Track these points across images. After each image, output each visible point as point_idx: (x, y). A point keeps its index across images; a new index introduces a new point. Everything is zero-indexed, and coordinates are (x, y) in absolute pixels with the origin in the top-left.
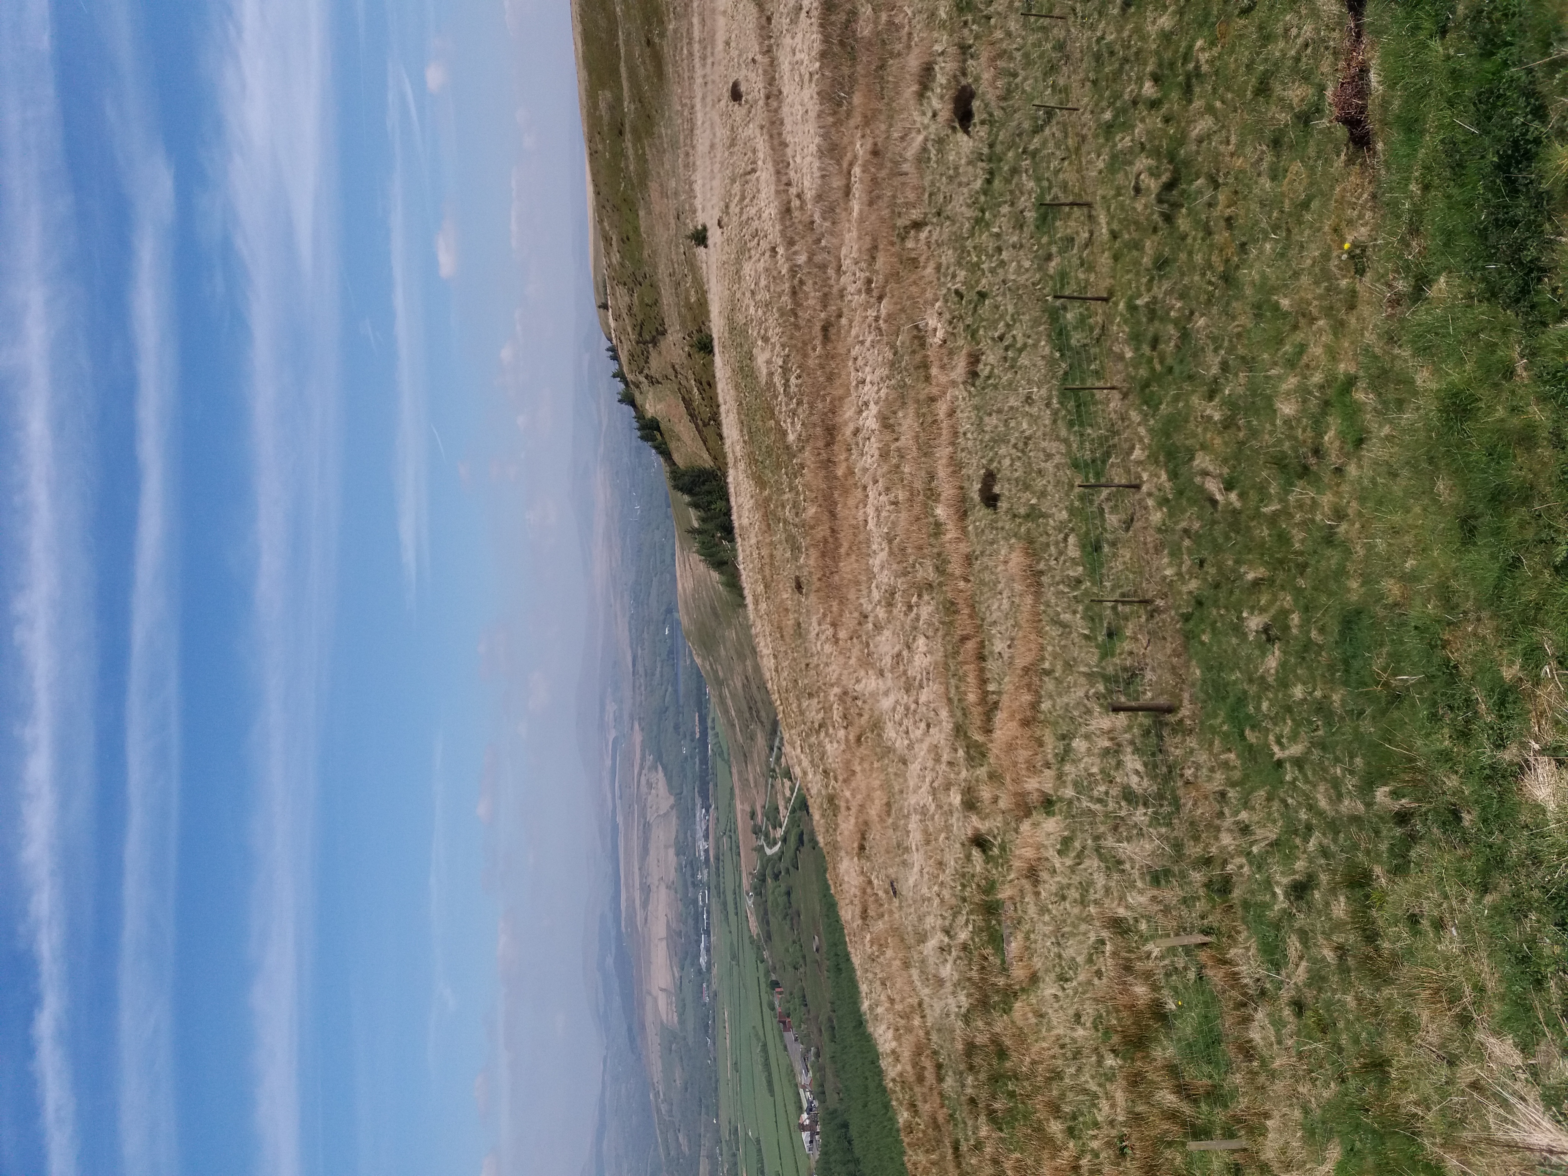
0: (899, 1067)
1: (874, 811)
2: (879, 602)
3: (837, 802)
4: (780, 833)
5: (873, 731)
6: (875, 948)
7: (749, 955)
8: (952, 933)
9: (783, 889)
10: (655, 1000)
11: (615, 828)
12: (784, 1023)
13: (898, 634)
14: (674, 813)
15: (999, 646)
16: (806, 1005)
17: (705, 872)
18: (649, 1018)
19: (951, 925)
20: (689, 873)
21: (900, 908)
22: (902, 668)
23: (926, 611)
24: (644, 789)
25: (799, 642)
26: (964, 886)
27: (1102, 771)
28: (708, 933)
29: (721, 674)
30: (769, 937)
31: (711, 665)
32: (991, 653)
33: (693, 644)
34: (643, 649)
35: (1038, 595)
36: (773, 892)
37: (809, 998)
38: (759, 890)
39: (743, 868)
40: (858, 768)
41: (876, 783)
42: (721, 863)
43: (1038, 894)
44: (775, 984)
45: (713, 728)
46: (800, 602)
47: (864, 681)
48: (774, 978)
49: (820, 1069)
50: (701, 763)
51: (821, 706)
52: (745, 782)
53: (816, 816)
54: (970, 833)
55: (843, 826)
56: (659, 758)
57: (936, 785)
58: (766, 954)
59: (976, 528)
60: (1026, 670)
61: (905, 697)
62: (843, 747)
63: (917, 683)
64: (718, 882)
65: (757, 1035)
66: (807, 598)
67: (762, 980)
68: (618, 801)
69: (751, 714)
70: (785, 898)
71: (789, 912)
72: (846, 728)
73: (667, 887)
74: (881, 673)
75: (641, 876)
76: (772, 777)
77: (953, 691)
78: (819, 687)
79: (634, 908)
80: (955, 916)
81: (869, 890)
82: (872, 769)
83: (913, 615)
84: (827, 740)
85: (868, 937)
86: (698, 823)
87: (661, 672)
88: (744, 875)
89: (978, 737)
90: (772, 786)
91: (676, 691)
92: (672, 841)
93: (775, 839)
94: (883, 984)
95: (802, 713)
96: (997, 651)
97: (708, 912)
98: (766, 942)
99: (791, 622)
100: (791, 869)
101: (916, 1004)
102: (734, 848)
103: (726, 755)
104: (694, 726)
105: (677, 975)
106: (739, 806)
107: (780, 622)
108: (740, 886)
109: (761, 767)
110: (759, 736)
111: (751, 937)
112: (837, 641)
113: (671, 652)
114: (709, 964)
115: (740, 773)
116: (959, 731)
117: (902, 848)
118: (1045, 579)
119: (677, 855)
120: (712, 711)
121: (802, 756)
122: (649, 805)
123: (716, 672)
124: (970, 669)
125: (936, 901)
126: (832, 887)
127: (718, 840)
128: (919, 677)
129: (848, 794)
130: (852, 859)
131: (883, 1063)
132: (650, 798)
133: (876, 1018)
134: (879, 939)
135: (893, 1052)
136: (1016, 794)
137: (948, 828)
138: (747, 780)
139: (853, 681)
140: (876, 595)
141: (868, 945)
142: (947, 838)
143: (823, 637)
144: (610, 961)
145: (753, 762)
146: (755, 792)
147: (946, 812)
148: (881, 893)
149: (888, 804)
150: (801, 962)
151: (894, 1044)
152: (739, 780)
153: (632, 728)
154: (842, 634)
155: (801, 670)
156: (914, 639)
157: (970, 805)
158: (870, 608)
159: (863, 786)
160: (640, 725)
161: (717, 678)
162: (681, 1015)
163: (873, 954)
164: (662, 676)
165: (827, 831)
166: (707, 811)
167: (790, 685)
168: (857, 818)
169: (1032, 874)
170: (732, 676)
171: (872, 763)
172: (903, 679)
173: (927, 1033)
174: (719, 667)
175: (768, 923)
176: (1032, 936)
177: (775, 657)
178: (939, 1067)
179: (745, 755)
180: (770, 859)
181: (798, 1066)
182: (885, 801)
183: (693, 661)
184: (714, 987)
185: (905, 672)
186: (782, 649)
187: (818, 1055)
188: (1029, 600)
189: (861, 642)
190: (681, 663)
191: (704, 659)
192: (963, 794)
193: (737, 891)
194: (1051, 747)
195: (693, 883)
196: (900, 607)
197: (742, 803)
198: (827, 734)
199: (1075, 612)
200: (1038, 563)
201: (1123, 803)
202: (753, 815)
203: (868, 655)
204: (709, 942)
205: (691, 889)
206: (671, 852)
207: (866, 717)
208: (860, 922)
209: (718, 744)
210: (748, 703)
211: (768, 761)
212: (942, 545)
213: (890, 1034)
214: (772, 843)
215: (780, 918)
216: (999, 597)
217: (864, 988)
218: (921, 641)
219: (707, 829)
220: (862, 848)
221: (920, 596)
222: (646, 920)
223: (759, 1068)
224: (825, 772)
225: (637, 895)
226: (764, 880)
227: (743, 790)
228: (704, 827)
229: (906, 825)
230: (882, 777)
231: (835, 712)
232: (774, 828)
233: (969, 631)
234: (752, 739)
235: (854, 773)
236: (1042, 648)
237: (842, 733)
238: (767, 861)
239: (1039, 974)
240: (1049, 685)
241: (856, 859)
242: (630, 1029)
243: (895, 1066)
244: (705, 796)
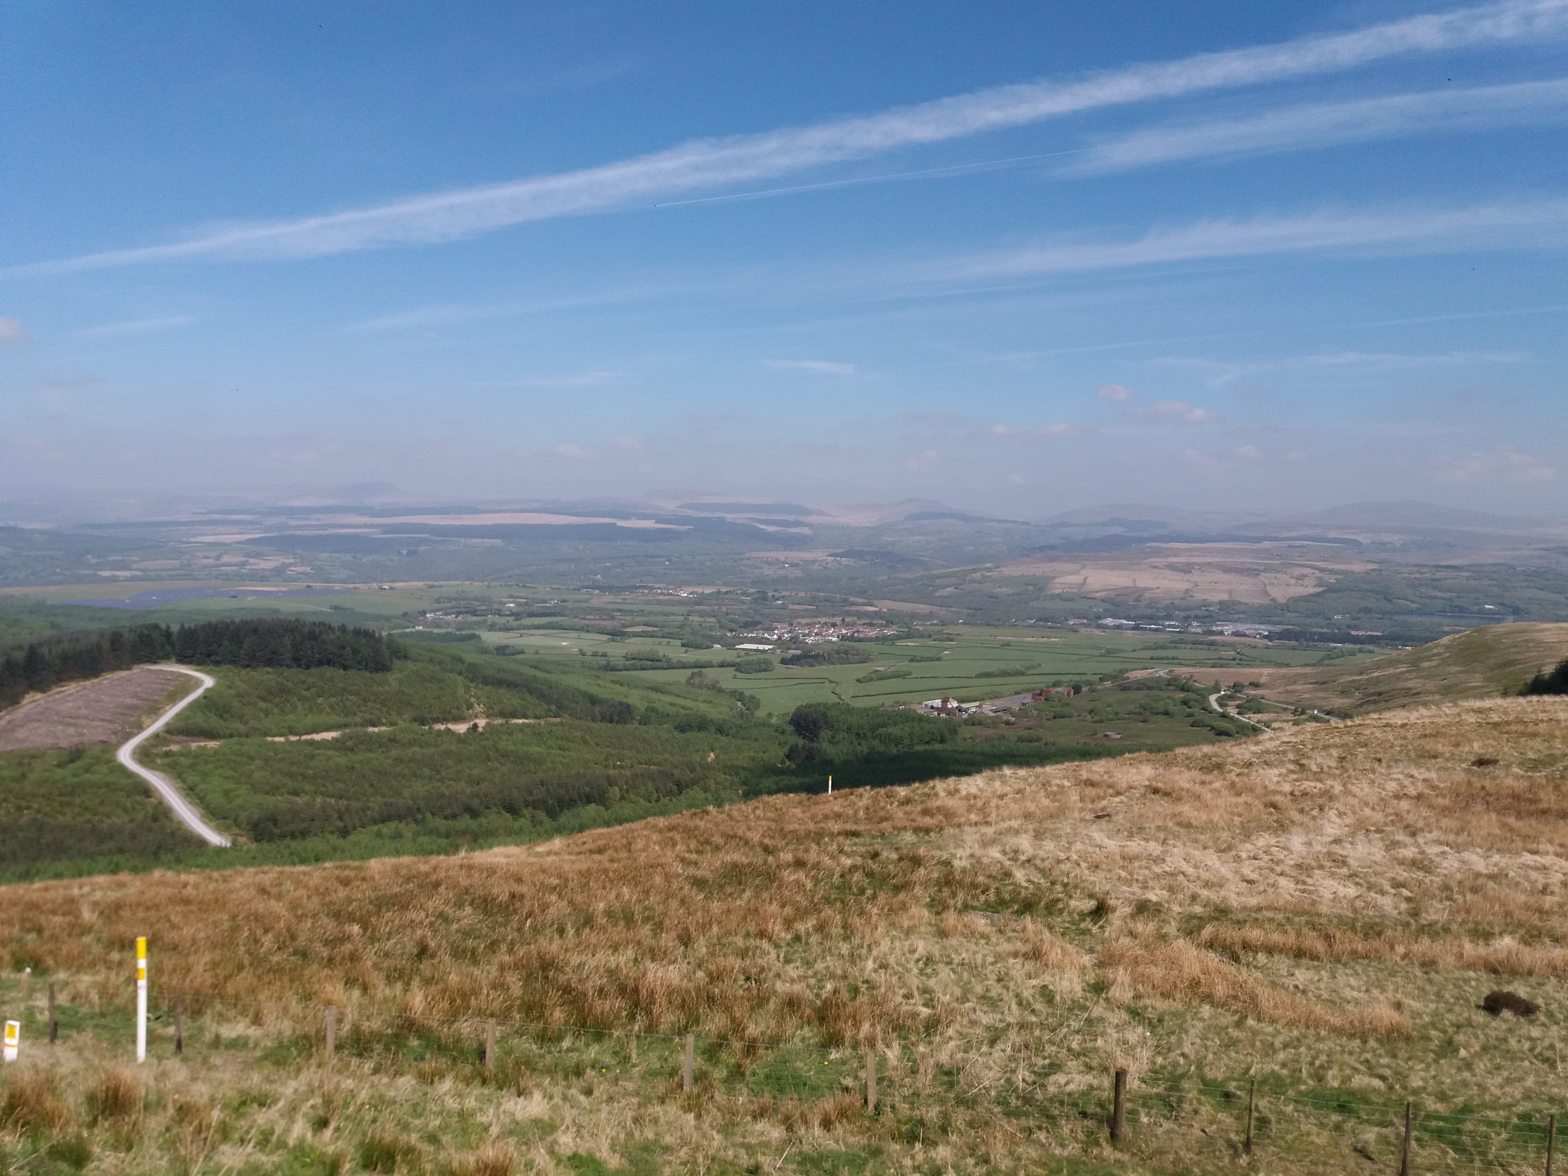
0: (942, 794)
1: (1187, 810)
2: (1422, 852)
3: (1215, 772)
4: (1232, 712)
5: (1276, 821)
6: (1055, 788)
7: (1110, 667)
8: (1027, 865)
9: (1172, 709)
10: (1076, 573)
11: (1257, 540)
12: (1040, 694)
13: (1370, 867)
14: (1266, 601)
15: (1302, 976)
16: (1055, 718)
17: (1199, 630)
18: (1060, 566)
19: (1035, 865)
20: (1199, 613)
21: (1083, 820)
22: (1328, 864)
23: (1387, 903)
24: (1297, 571)
25: (1412, 754)
26: (1065, 885)
27: (1096, 1050)
28: (1136, 628)
29: (1426, 664)
30: (1125, 688)
31: (1439, 654)
32: (1298, 966)
33: (1467, 636)
34: (1468, 578)
35: (1338, 1031)
36: (1169, 698)
37: (1060, 721)
38: (1173, 683)
39: (1199, 670)
40: (1240, 800)
41: (1216, 817)
42: (1206, 647)
43: (1015, 955)
44: (1077, 689)
45: (1361, 651)
46: (1462, 761)
47: (1338, 820)
48: (1084, 689)
49: (994, 723)
50: (1321, 634)
51: (1326, 769)
52: (1293, 680)
53: (1207, 749)
54: (1112, 902)
55: (1187, 775)
56: (1331, 589)
57: (1181, 878)
58: (1108, 684)
59: (1467, 981)
60: (1254, 998)
61: (1292, 863)
62: (1272, 787)
63: (1304, 878)
64: (1187, 643)
65: (1033, 667)
66: (1464, 770)
67: (1084, 678)
68: (1286, 543)
69: (1373, 694)
70: (1162, 710)
71: (1148, 712)
72: (1292, 794)
73: (1187, 590)
74: (1337, 841)
75: (1202, 565)
76: (1296, 710)
77: (1270, 914)
78: (1347, 771)
79: (1167, 556)
80: (1041, 871)
81: (1111, 791)
82: (1233, 814)
83: (1387, 887)
84: (1284, 771)
85: (1066, 783)
86: (1253, 626)
87: (1437, 597)
88: (1191, 670)
89: (1207, 931)
90: (1286, 709)
91: (1411, 612)
92: (1235, 598)
93: (1227, 705)
94: (1019, 791)
95: (1326, 748)
96: (1297, 972)
97: (1156, 630)
98: (1120, 685)
99: (1440, 748)
100: (1192, 719)
101: (989, 819)
102: (1222, 662)
103: (1328, 662)
104: (1367, 629)
105: (1098, 595)
106: (1266, 671)
107: (1444, 735)
108: (1180, 664)
109: (1310, 699)
110: (1346, 700)
111: (1127, 671)
112: (1397, 797)
113: (1461, 609)
114: (1105, 627)
115: (1304, 676)
116: (1221, 912)
117: (1137, 830)
118: (1356, 1043)
119: (1221, 603)
120: (1382, 651)
121: (1278, 742)
122: (1278, 575)
123: (1429, 659)
124: (1291, 939)
125: (1062, 856)
126: (1131, 756)
127: (1232, 646)
128: (1310, 881)
129: (1217, 785)
130: (1149, 780)
131: (951, 781)
132: (1285, 577)
133: (991, 779)
134: (1062, 793)
135: (957, 791)
136: (1122, 956)
137: (1128, 882)
138: (1295, 683)
139: (1342, 809)
140: (1433, 850)
141: (1058, 781)
142: (1119, 878)
143: (1407, 782)
144: (1119, 530)
145: (1316, 690)
146: (1281, 689)
147: (1146, 882)
148: (1104, 803)
149: (1189, 825)
150: (1096, 718)
151: (964, 793)
152: (1296, 675)
153: (1369, 561)
154: (1404, 805)
155: (1376, 752)
156: (1357, 884)
157: (1142, 908)
158: (1421, 840)
159: (1220, 802)
160: (1373, 570)
161: (1422, 659)
162: (1060, 597)
163: (1050, 786)
164: (1431, 597)
165: (1187, 758)
166: (1265, 637)
167: (1362, 739)
168: (1188, 791)
169: (1036, 955)
170: (1422, 677)
171: (1240, 815)
172: (1314, 864)
173: (959, 826)
174: (1435, 663)
175: (1138, 689)
176: (983, 941)
177: (1403, 726)
178: (927, 831)
179: (1324, 683)
180: (1205, 698)
181: (999, 703)
182: (1194, 823)
183: (1447, 633)
184: (1083, 630)
185: (1321, 867)
186: (1410, 736)
187: (1008, 723)
188: (1336, 1021)
189: (1386, 824)
190: (1446, 621)
191: (1447, 647)
192: (1157, 903)
193: (1175, 661)
194: (1156, 1004)
195: (1188, 617)
196: (1403, 874)
197: (1269, 675)
198: (1292, 772)
199: (1284, 1065)
200: (1377, 1040)
201: (1047, 1061)
202: (1255, 685)
203: (1367, 830)
204: (1127, 629)
205: (1183, 614)
206: (1224, 597)
207: (1297, 817)
208: (1085, 777)
209: (1342, 655)
210: (1387, 692)
211: (1314, 708)
212: (1457, 937)
213: (974, 790)
214: (1221, 702)
215: (1143, 702)
216: (1364, 988)
217: (1022, 772)
218: (1352, 891)
219: (1245, 635)
220: (1156, 791)
221: (1408, 900)
222: (1156, 567)
223: (1003, 666)
224: (1250, 764)
225: (1183, 559)
226: (1182, 689)
227: (1284, 677)
228: (1247, 632)
229: (1156, 840)
230: (1222, 824)
231: (1313, 784)
232: (1238, 707)
233: (1338, 948)
234: (1343, 692)
235: (1238, 794)
236: (1273, 1021)
237: (1287, 788)
238: (1203, 695)
239: (945, 940)
240: (1227, 1019)
241: (1147, 783)
242: (1052, 547)
243: (945, 790)
244: (1282, 636)
